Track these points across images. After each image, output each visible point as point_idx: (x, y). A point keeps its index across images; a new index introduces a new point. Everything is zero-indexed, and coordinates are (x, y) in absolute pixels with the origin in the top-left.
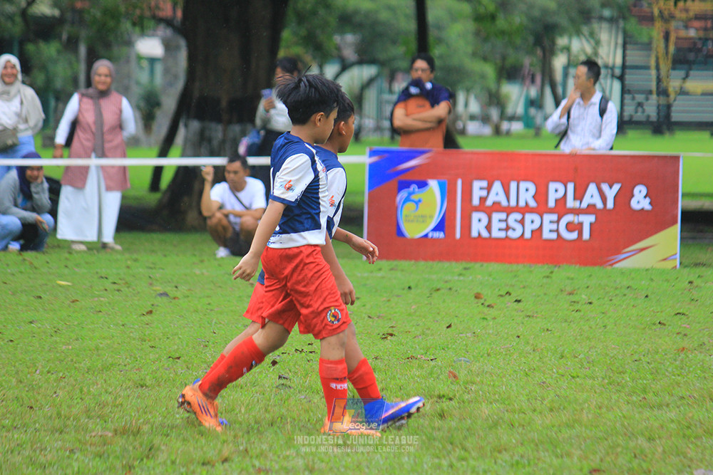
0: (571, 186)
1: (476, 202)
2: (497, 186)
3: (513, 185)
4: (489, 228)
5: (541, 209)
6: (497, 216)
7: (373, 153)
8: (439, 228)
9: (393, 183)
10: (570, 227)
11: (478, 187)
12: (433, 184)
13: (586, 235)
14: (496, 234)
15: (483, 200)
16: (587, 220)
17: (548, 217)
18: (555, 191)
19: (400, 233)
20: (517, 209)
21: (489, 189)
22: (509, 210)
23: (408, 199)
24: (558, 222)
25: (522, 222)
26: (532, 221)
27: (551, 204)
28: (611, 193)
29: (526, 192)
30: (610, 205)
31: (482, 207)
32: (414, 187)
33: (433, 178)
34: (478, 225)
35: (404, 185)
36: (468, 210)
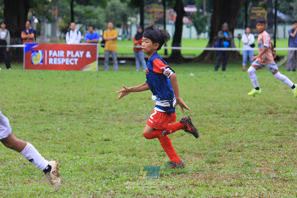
0: (72, 52)
1: (50, 55)
2: (55, 52)
3: (59, 52)
4: (53, 62)
5: (65, 57)
6: (55, 59)
7: (25, 44)
8: (42, 61)
9: (31, 51)
10: (72, 61)
11: (50, 52)
12: (40, 52)
13: (76, 63)
14: (55, 63)
15: (52, 55)
16: (76, 60)
17: (67, 59)
18: (69, 53)
19: (32, 63)
20: (60, 57)
21: (53, 52)
22: (58, 58)
23: (34, 55)
24: (69, 60)
25: (61, 60)
26: (63, 60)
27: (68, 55)
28: (82, 53)
29: (62, 53)
30: (81, 56)
31: (52, 57)
32: (35, 52)
33: (40, 49)
34: (51, 61)
35: (33, 52)
36: (48, 57)
